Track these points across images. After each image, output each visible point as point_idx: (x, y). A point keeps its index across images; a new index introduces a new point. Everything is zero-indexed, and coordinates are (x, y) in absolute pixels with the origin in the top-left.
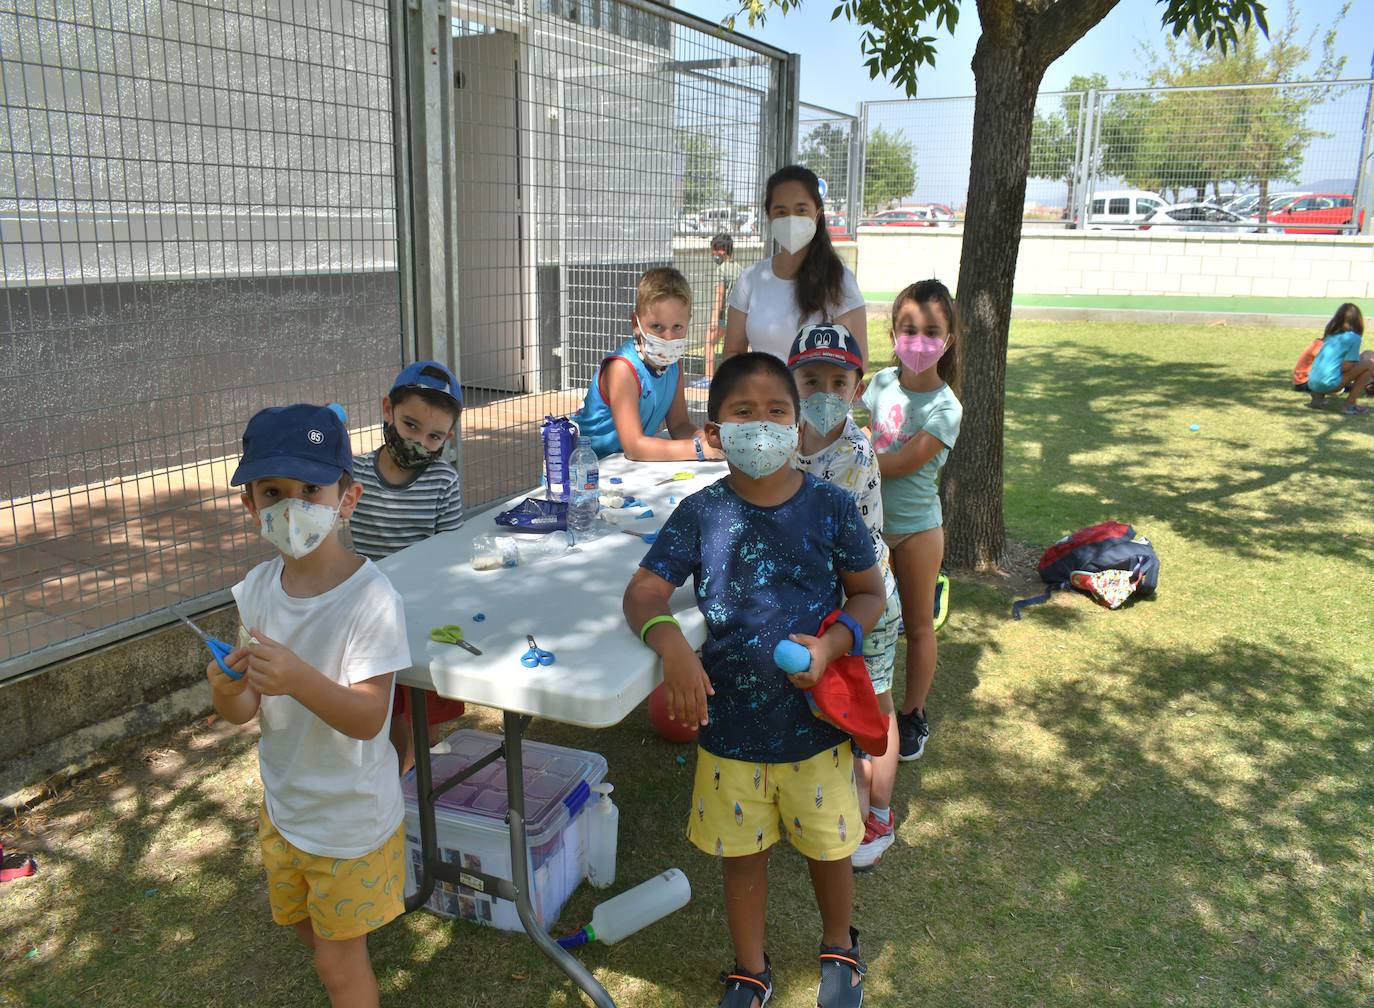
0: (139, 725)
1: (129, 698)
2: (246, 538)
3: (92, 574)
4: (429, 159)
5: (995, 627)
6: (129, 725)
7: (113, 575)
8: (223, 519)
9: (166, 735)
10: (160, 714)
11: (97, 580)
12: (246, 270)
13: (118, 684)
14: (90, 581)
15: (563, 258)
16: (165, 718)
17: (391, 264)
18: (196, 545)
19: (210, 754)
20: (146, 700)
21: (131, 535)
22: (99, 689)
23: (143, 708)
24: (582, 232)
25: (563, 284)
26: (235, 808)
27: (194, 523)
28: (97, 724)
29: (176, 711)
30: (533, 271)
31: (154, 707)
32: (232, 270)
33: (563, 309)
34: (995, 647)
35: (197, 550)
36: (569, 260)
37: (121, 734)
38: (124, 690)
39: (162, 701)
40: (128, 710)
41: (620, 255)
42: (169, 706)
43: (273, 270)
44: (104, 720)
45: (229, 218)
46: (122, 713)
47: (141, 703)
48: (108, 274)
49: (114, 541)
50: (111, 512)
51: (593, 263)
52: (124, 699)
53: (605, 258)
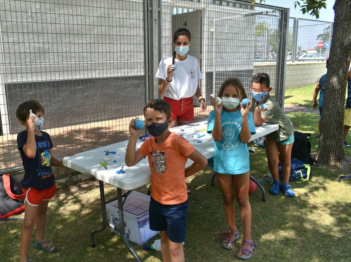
0: (69, 181)
1: (67, 174)
2: (106, 140)
3: (68, 145)
4: (154, 47)
5: (329, 183)
6: (66, 180)
7: (72, 146)
8: (103, 135)
9: (75, 184)
10: (74, 179)
11: (69, 146)
12: (119, 75)
13: (65, 171)
14: (67, 147)
15: (214, 70)
16: (75, 180)
17: (143, 74)
18: (94, 140)
19: (84, 189)
20: (72, 175)
21: (81, 137)
22: (60, 172)
23: (71, 177)
24: (221, 62)
25: (214, 76)
26: (84, 202)
27: (96, 135)
28: (59, 179)
29: (78, 179)
30: (204, 74)
31: (73, 177)
32: (116, 75)
33: (214, 83)
34: (324, 189)
35: (93, 142)
36: (217, 70)
37: (64, 182)
38: (66, 172)
39: (75, 176)
40: (67, 177)
41: (234, 68)
42: (77, 178)
43: (126, 75)
44: (61, 179)
45: (116, 63)
46: (65, 178)
47: (70, 176)
48: (82, 77)
49: (77, 138)
50: (79, 132)
51: (225, 71)
52: (66, 174)
53: (229, 69)
